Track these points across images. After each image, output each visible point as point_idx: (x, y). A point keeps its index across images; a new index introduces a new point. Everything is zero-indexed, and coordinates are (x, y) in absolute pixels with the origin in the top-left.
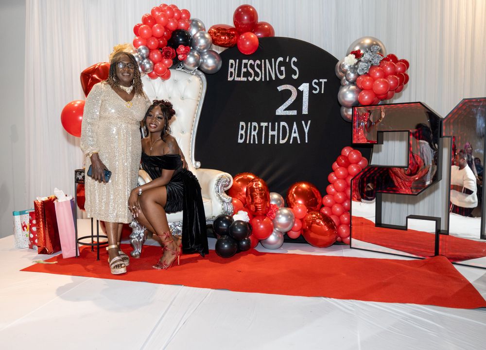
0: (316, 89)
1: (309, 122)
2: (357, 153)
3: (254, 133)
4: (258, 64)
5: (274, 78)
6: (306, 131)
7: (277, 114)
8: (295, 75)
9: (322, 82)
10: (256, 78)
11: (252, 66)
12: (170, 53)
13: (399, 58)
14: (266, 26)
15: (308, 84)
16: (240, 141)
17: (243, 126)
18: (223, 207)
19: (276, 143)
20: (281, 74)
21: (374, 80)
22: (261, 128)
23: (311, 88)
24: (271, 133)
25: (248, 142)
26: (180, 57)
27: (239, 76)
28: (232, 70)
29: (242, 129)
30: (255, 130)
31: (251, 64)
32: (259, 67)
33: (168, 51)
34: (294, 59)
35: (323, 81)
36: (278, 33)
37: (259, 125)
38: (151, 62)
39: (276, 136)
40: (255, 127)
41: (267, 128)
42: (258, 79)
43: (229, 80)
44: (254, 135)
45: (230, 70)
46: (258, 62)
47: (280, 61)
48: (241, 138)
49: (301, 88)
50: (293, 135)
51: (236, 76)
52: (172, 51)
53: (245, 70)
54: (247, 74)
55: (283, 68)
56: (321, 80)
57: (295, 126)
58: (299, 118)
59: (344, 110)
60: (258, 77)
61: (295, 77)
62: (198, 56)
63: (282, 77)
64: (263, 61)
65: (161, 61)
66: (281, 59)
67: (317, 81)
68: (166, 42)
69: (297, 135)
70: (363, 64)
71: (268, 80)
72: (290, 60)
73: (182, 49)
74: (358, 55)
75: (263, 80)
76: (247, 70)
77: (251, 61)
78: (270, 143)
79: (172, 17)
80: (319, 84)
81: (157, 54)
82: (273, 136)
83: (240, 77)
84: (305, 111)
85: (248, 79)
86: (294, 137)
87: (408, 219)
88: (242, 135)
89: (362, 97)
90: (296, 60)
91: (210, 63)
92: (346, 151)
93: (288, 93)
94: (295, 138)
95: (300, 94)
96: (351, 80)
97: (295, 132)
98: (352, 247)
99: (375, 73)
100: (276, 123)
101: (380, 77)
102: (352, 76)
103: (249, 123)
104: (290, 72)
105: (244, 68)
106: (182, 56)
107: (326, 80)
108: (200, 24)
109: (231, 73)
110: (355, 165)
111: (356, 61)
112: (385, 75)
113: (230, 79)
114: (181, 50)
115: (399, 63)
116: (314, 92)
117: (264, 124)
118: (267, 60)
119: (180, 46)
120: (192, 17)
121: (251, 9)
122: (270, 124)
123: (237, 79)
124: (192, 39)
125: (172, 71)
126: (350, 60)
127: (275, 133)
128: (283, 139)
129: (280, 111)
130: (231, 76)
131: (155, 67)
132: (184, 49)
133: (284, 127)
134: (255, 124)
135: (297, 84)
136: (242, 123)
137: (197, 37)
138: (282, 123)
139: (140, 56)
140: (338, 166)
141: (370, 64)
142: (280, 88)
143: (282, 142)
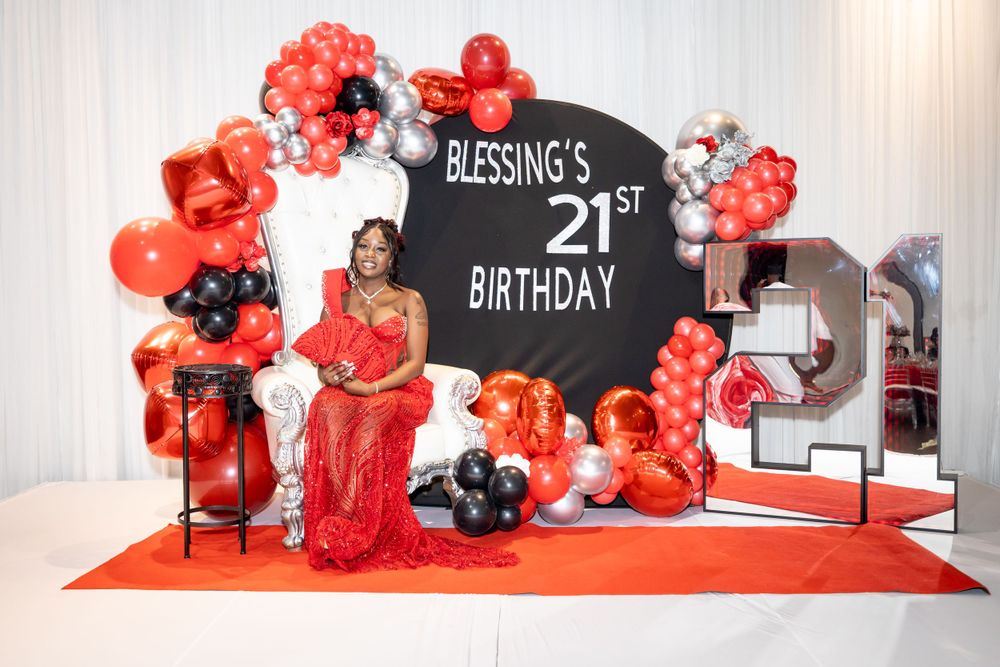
0: (623, 205)
1: (613, 267)
2: (705, 330)
3: (504, 289)
4: (507, 151)
5: (541, 181)
6: (607, 285)
7: (549, 251)
8: (583, 175)
9: (634, 192)
10: (504, 178)
11: (496, 155)
12: (341, 126)
13: (779, 154)
14: (520, 77)
15: (608, 195)
16: (474, 305)
17: (478, 275)
18: (467, 439)
19: (547, 309)
20: (556, 173)
21: (744, 195)
22: (516, 279)
23: (615, 203)
24: (537, 289)
25: (490, 307)
26: (360, 132)
27: (469, 172)
28: (455, 160)
29: (478, 281)
30: (504, 283)
31: (494, 151)
32: (511, 156)
33: (339, 123)
34: (581, 145)
35: (637, 189)
36: (544, 92)
37: (513, 272)
38: (306, 141)
39: (548, 296)
40: (504, 277)
41: (529, 278)
42: (508, 181)
43: (448, 180)
44: (503, 294)
45: (451, 160)
46: (508, 147)
47: (554, 150)
48: (477, 299)
49: (594, 202)
50: (582, 293)
51: (463, 173)
52: (345, 121)
53: (482, 162)
54: (486, 170)
55: (558, 162)
56: (632, 188)
57: (585, 276)
58: (593, 260)
59: (682, 247)
60: (509, 176)
61: (583, 180)
62: (394, 131)
63: (557, 179)
64: (518, 145)
65: (323, 141)
66: (555, 144)
67: (626, 190)
68: (334, 100)
69: (588, 293)
70: (721, 164)
71: (529, 183)
72: (573, 146)
73: (365, 116)
74: (709, 145)
75: (519, 183)
76: (487, 161)
77: (495, 145)
78: (535, 309)
79: (344, 50)
80: (630, 195)
81: (317, 124)
82: (541, 296)
83: (472, 175)
84: (604, 246)
85: (487, 180)
86: (583, 298)
87: (813, 451)
88: (477, 293)
89: (724, 224)
90: (584, 147)
91: (414, 145)
92: (685, 326)
93: (570, 212)
94: (585, 300)
95: (594, 213)
96: (698, 192)
97: (585, 288)
98: (707, 508)
99: (744, 182)
100: (548, 270)
101: (755, 190)
102: (700, 185)
103: (493, 269)
104: (572, 169)
105: (480, 157)
106: (365, 129)
107: (642, 188)
108: (393, 65)
109: (454, 166)
110: (703, 353)
111: (707, 157)
112: (762, 187)
113: (451, 179)
114: (364, 119)
115: (781, 163)
116: (619, 209)
117: (522, 272)
118: (527, 145)
119: (361, 110)
120: (377, 52)
121: (497, 43)
122: (535, 270)
123: (465, 179)
124: (382, 97)
125: (343, 160)
126: (697, 155)
127: (546, 289)
128: (562, 300)
129: (555, 246)
130: (453, 173)
131: (315, 153)
132: (368, 117)
133: (562, 277)
134: (503, 270)
135: (587, 193)
136: (478, 269)
137: (393, 94)
138: (560, 270)
139: (283, 128)
140: (671, 357)
141: (733, 165)
142: (554, 201)
143: (559, 306)
